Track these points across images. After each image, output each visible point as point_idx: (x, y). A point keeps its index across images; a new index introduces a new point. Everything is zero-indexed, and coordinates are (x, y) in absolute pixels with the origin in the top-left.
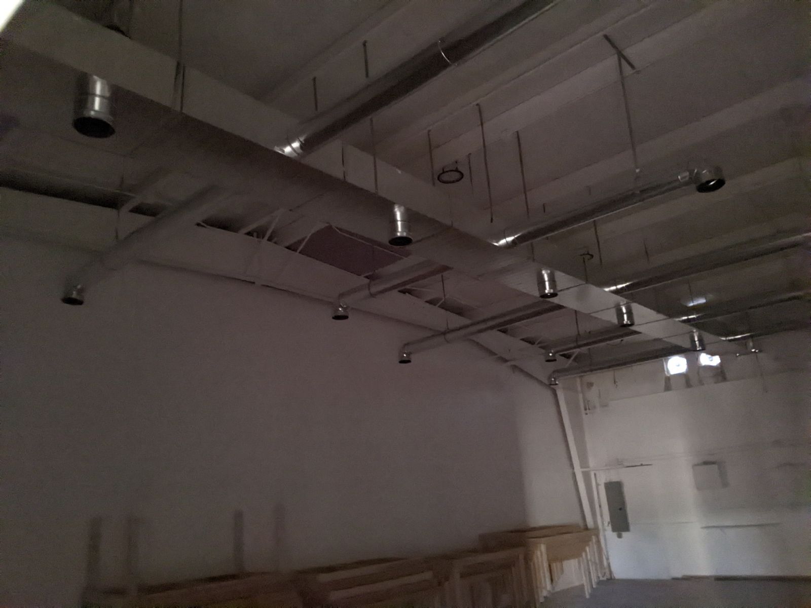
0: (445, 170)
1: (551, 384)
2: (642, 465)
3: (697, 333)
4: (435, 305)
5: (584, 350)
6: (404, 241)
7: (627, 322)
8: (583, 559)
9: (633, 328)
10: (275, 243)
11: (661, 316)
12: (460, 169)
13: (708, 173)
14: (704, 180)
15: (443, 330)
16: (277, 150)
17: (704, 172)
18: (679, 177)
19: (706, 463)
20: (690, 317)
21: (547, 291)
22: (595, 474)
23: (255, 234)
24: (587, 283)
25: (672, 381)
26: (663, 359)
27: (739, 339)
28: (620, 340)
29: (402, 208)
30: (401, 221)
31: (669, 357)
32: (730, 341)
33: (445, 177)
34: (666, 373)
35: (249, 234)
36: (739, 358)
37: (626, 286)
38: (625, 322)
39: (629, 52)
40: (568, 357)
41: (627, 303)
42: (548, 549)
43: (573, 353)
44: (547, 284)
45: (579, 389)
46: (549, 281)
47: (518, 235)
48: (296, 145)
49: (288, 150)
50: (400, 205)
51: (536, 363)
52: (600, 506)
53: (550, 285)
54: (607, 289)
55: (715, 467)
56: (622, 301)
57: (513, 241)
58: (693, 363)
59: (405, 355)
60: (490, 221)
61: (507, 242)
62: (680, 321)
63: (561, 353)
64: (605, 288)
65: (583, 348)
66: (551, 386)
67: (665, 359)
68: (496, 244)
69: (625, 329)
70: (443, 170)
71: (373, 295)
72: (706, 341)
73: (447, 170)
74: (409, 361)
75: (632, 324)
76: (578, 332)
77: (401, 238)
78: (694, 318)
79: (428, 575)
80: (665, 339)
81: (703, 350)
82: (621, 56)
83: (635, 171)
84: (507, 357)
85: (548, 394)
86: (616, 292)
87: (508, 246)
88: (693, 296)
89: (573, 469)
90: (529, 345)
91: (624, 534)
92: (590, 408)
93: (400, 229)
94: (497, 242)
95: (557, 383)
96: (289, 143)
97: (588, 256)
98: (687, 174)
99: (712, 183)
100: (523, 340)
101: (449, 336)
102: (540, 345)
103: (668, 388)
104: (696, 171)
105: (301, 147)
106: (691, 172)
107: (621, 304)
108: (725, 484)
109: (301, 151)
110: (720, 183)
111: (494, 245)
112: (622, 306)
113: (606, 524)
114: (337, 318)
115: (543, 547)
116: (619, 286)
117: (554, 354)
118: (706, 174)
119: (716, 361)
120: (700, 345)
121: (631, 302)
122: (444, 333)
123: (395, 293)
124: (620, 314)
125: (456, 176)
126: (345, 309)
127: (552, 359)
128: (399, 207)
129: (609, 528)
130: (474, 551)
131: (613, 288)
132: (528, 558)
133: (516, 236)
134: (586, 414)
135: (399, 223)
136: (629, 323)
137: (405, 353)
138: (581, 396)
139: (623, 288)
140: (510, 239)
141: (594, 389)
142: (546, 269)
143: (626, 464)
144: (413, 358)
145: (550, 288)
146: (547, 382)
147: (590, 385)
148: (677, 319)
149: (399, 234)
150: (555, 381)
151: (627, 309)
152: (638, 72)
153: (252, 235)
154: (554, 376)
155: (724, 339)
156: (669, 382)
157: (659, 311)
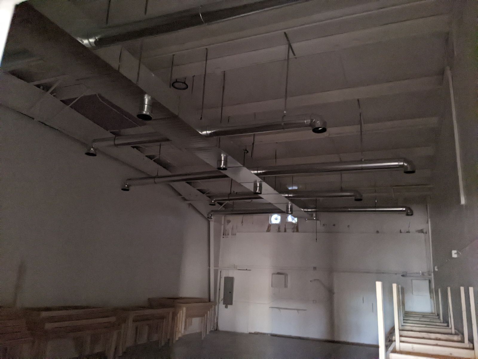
0: (177, 81)
1: (208, 218)
2: (246, 270)
3: (291, 204)
4: (152, 159)
5: (231, 202)
6: (146, 118)
7: (258, 191)
8: (204, 318)
9: (260, 195)
10: (54, 96)
11: (275, 192)
12: (186, 83)
13: (319, 123)
14: (317, 126)
15: (154, 175)
16: (79, 40)
17: (318, 122)
18: (305, 121)
19: (279, 273)
20: (289, 195)
21: (221, 166)
22: (221, 272)
23: (42, 87)
24: (244, 166)
25: (271, 227)
26: (270, 214)
27: (309, 211)
28: (251, 200)
29: (150, 97)
30: (147, 105)
31: (273, 214)
32: (305, 211)
33: (176, 85)
34: (270, 222)
35: (38, 86)
36: (307, 221)
37: (263, 172)
38: (257, 192)
39: (294, 46)
40: (221, 204)
41: (261, 181)
42: (187, 310)
43: (225, 202)
44: (223, 162)
45: (223, 222)
46: (224, 160)
47: (214, 131)
48: (92, 40)
49: (86, 42)
50: (149, 95)
51: (203, 205)
52: (219, 290)
53: (224, 162)
54: (252, 172)
55: (283, 276)
56: (258, 179)
57: (211, 133)
58: (284, 220)
59: (126, 186)
60: (200, 119)
61: (207, 133)
62: (284, 196)
63: (218, 202)
64: (252, 170)
65: (231, 201)
66: (208, 219)
67: (271, 215)
68: (200, 133)
69: (256, 195)
70: (176, 80)
71: (116, 145)
72: (294, 209)
73: (179, 81)
74: (128, 190)
75: (260, 193)
76: (231, 191)
77: (145, 115)
78: (291, 196)
79: (113, 319)
80: (275, 205)
81: (291, 214)
82: (290, 46)
83: (284, 112)
84: (187, 198)
85: (206, 223)
86: (257, 174)
87: (207, 136)
88: (293, 184)
89: (210, 267)
90: (201, 194)
91: (229, 306)
92: (226, 235)
93: (145, 110)
94: (201, 132)
95: (212, 217)
96: (88, 38)
97: (246, 152)
98: (309, 121)
99: (320, 129)
100: (198, 190)
101: (157, 180)
102: (207, 195)
103: (268, 230)
104: (314, 121)
105: (95, 42)
106: (312, 120)
107: (257, 181)
108: (286, 286)
109: (94, 45)
110: (324, 130)
111: (199, 133)
112: (257, 183)
113: (220, 300)
114: (89, 154)
115: (184, 309)
116: (259, 172)
117: (215, 201)
118: (319, 124)
119: (295, 220)
120: (290, 211)
121: (263, 181)
122: (154, 178)
123: (129, 147)
124: (255, 187)
125: (184, 86)
126: (95, 149)
127: (213, 204)
128: (148, 96)
129: (222, 302)
130: (143, 308)
131: (256, 172)
132: (175, 315)
133: (213, 131)
134: (223, 237)
135: (146, 106)
136: (259, 192)
137: (127, 185)
138: (223, 226)
139: (261, 173)
140: (209, 132)
141: (230, 225)
142: (224, 154)
143: (238, 268)
144: (132, 188)
145: (224, 165)
146: (206, 216)
147: (229, 222)
148: (283, 195)
149: (144, 113)
150: (211, 216)
151: (259, 184)
152: (296, 58)
153: (39, 88)
154: (211, 214)
155: (303, 210)
156: (270, 227)
157: (275, 189)
